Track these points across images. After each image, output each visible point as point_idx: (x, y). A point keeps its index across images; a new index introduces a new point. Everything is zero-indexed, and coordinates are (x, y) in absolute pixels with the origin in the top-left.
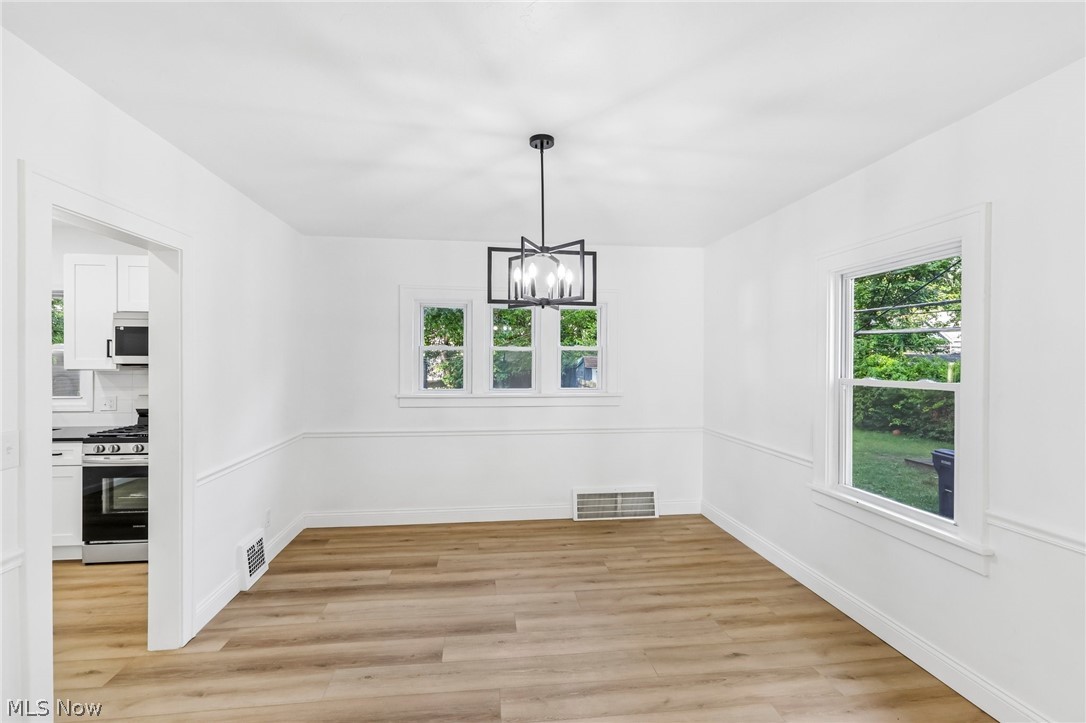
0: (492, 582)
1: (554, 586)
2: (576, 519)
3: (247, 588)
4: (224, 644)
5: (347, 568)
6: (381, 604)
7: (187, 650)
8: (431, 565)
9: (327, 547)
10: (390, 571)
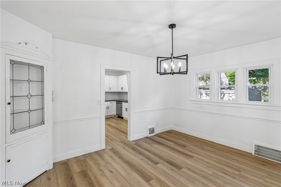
0: (192, 157)
1: (209, 167)
2: (253, 154)
3: (148, 136)
4: (135, 143)
5: (167, 140)
6: (163, 149)
7: (131, 142)
8: (184, 146)
9: (170, 134)
10: (173, 144)
